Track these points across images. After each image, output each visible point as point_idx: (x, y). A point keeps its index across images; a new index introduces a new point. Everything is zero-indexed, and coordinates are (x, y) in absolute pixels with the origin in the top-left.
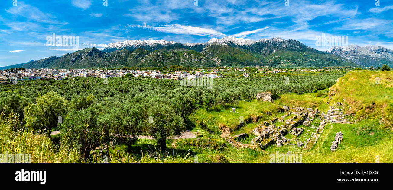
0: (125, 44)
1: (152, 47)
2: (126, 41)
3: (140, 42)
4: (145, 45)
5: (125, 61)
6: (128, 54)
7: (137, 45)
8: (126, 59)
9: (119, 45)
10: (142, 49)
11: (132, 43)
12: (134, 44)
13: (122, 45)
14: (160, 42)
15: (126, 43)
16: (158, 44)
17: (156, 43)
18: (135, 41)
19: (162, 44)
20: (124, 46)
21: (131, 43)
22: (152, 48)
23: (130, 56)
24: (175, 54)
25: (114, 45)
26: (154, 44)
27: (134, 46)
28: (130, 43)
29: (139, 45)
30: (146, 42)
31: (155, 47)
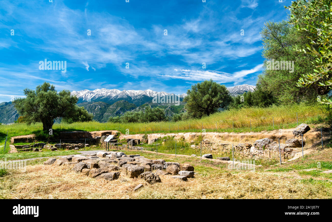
0: (95, 94)
1: (136, 100)
2: (98, 90)
3: (119, 92)
4: (126, 97)
5: (101, 117)
6: (105, 108)
7: (114, 95)
8: (102, 115)
9: (87, 95)
10: (125, 101)
11: (107, 93)
12: (109, 94)
13: (92, 94)
14: (146, 92)
15: (98, 92)
16: (143, 95)
17: (140, 93)
18: (110, 90)
19: (149, 95)
20: (95, 97)
21: (105, 92)
22: (134, 100)
23: (107, 110)
24: (171, 109)
25: (79, 93)
26: (138, 95)
27: (110, 97)
28: (103, 93)
29: (117, 96)
30: (127, 92)
31: (139, 99)
